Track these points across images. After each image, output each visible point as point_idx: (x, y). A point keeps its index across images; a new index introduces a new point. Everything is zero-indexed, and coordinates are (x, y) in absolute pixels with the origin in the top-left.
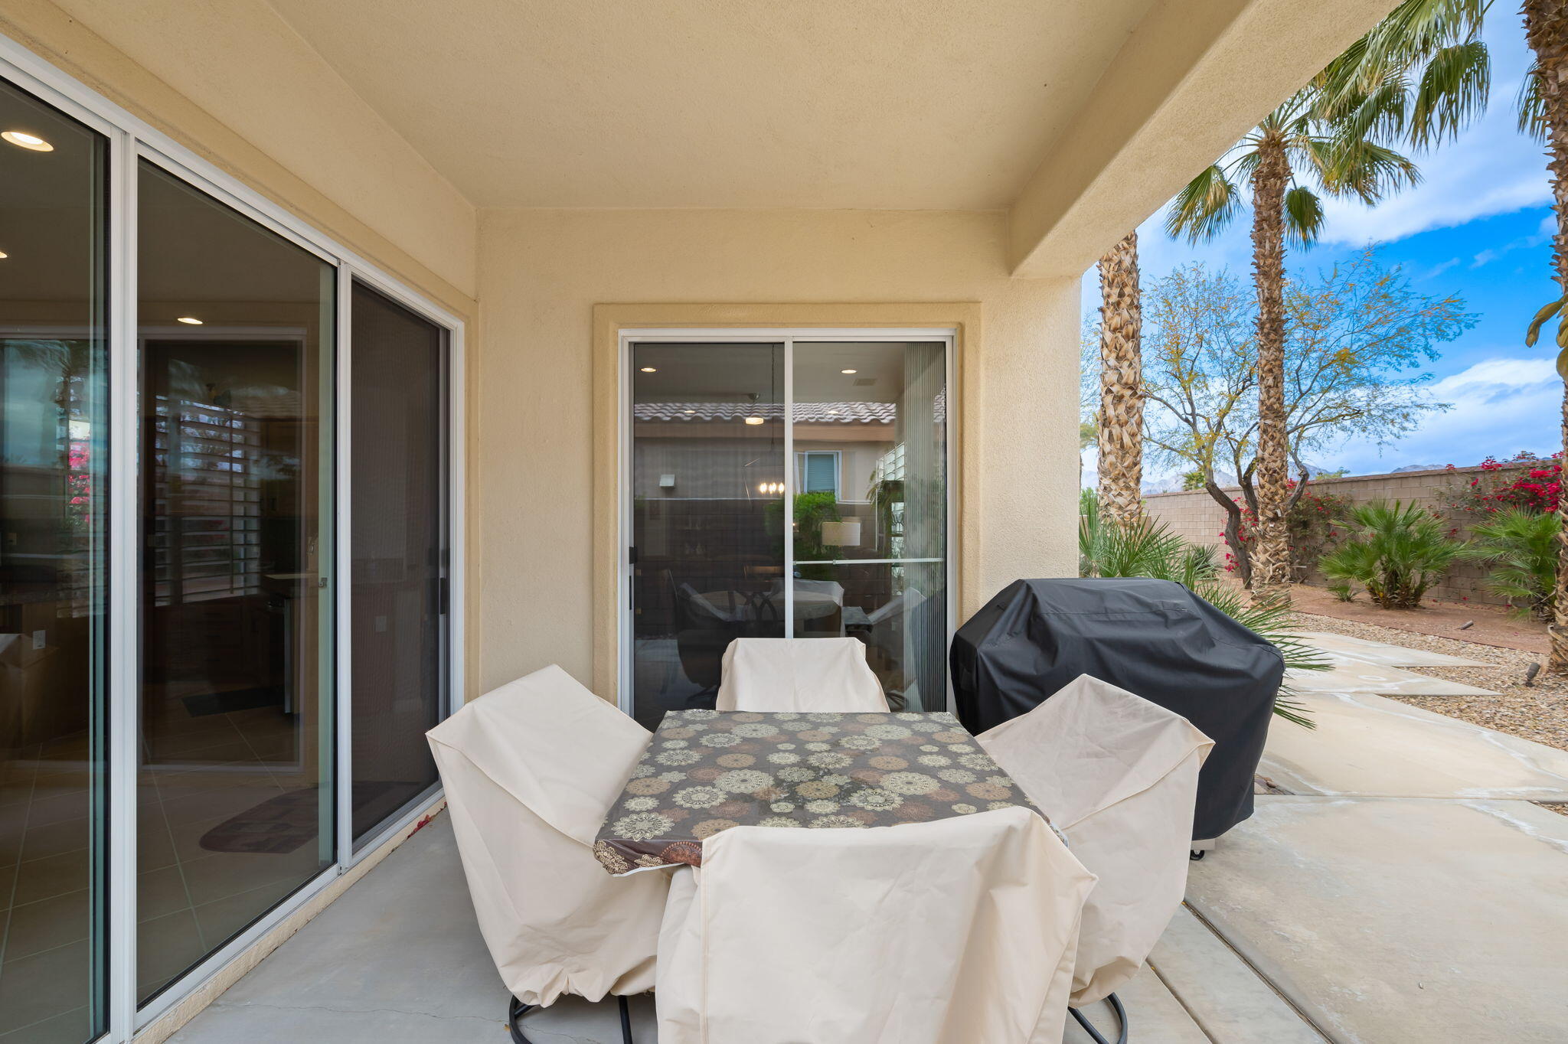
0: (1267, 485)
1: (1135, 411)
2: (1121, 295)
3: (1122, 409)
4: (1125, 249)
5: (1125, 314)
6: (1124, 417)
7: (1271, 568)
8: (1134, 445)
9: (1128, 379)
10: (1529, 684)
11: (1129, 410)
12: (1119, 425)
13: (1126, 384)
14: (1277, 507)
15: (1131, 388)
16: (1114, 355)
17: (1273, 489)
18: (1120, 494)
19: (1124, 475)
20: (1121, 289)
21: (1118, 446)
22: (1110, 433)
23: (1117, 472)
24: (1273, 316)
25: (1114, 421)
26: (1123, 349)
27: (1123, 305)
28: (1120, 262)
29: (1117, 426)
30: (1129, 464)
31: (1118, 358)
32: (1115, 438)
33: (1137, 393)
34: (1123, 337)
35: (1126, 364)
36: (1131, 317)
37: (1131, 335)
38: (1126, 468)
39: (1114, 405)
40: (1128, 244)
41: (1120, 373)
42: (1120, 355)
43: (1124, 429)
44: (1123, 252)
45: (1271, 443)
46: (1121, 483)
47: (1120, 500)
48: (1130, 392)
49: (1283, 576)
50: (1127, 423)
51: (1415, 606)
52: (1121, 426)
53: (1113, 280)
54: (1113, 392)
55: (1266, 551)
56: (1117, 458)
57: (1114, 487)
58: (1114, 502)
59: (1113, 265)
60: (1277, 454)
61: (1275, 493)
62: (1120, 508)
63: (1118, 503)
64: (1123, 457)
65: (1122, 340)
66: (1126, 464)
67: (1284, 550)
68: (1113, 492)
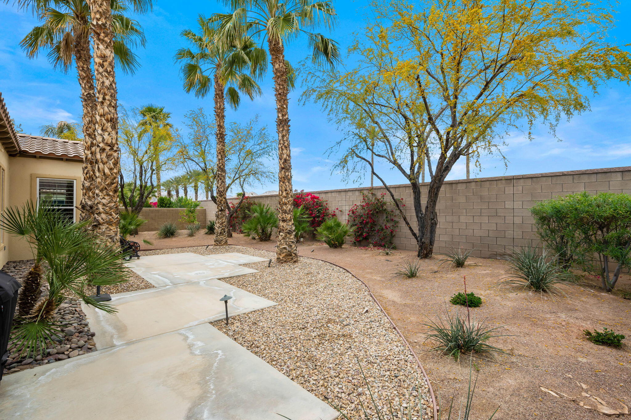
0: (219, 197)
1: (112, 157)
2: (104, 99)
3: (104, 156)
4: (106, 76)
5: (106, 108)
6: (105, 159)
7: (220, 229)
8: (112, 174)
9: (108, 141)
10: (269, 266)
11: (108, 156)
12: (103, 163)
13: (107, 143)
14: (222, 206)
15: (109, 146)
16: (100, 128)
17: (221, 199)
18: (104, 198)
19: (106, 188)
20: (104, 96)
21: (103, 174)
22: (98, 167)
23: (102, 187)
24: (221, 132)
25: (100, 161)
26: (105, 126)
27: (105, 104)
28: (103, 83)
29: (101, 164)
30: (109, 183)
31: (102, 130)
32: (101, 170)
33: (113, 149)
34: (105, 120)
35: (106, 134)
36: (110, 111)
37: (109, 119)
38: (108, 185)
39: (100, 153)
40: (108, 75)
41: (103, 138)
42: (104, 128)
43: (105, 166)
44: (105, 78)
45: (220, 181)
46: (104, 192)
47: (104, 201)
48: (109, 148)
49: (225, 232)
50: (107, 163)
51: (269, 240)
52: (104, 164)
53: (100, 91)
54: (100, 147)
55: (219, 223)
56: (102, 180)
57: (100, 194)
58: (100, 202)
59: (100, 83)
60: (222, 185)
61: (222, 200)
62: (104, 205)
63: (102, 203)
64: (106, 179)
65: (104, 121)
66: (107, 183)
67: (225, 222)
68: (100, 197)
